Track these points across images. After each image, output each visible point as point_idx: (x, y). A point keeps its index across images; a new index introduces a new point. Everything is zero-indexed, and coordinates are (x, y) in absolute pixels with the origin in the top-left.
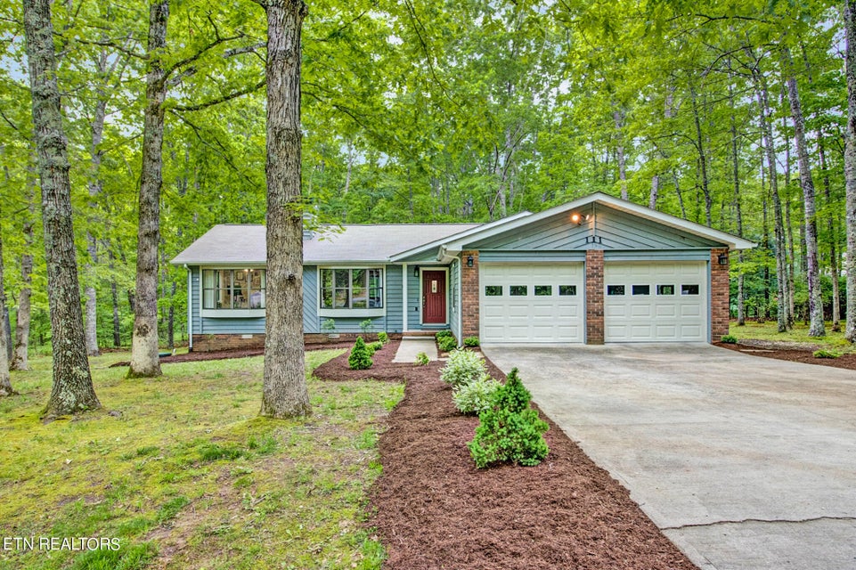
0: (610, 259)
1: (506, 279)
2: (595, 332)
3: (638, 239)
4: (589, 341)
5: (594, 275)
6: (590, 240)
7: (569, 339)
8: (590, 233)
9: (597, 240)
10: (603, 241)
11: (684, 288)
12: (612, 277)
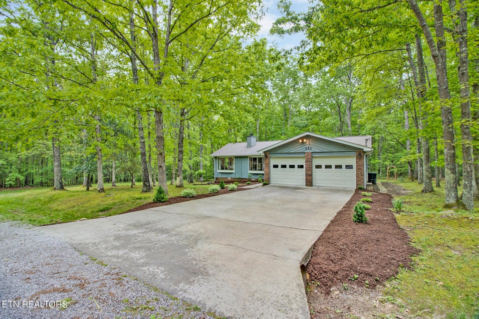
0: (315, 155)
1: (280, 162)
2: (309, 182)
3: (326, 148)
4: (306, 185)
5: (309, 161)
6: (307, 148)
7: (300, 184)
8: (308, 146)
9: (310, 148)
10: (312, 149)
11: (346, 166)
12: (316, 162)
